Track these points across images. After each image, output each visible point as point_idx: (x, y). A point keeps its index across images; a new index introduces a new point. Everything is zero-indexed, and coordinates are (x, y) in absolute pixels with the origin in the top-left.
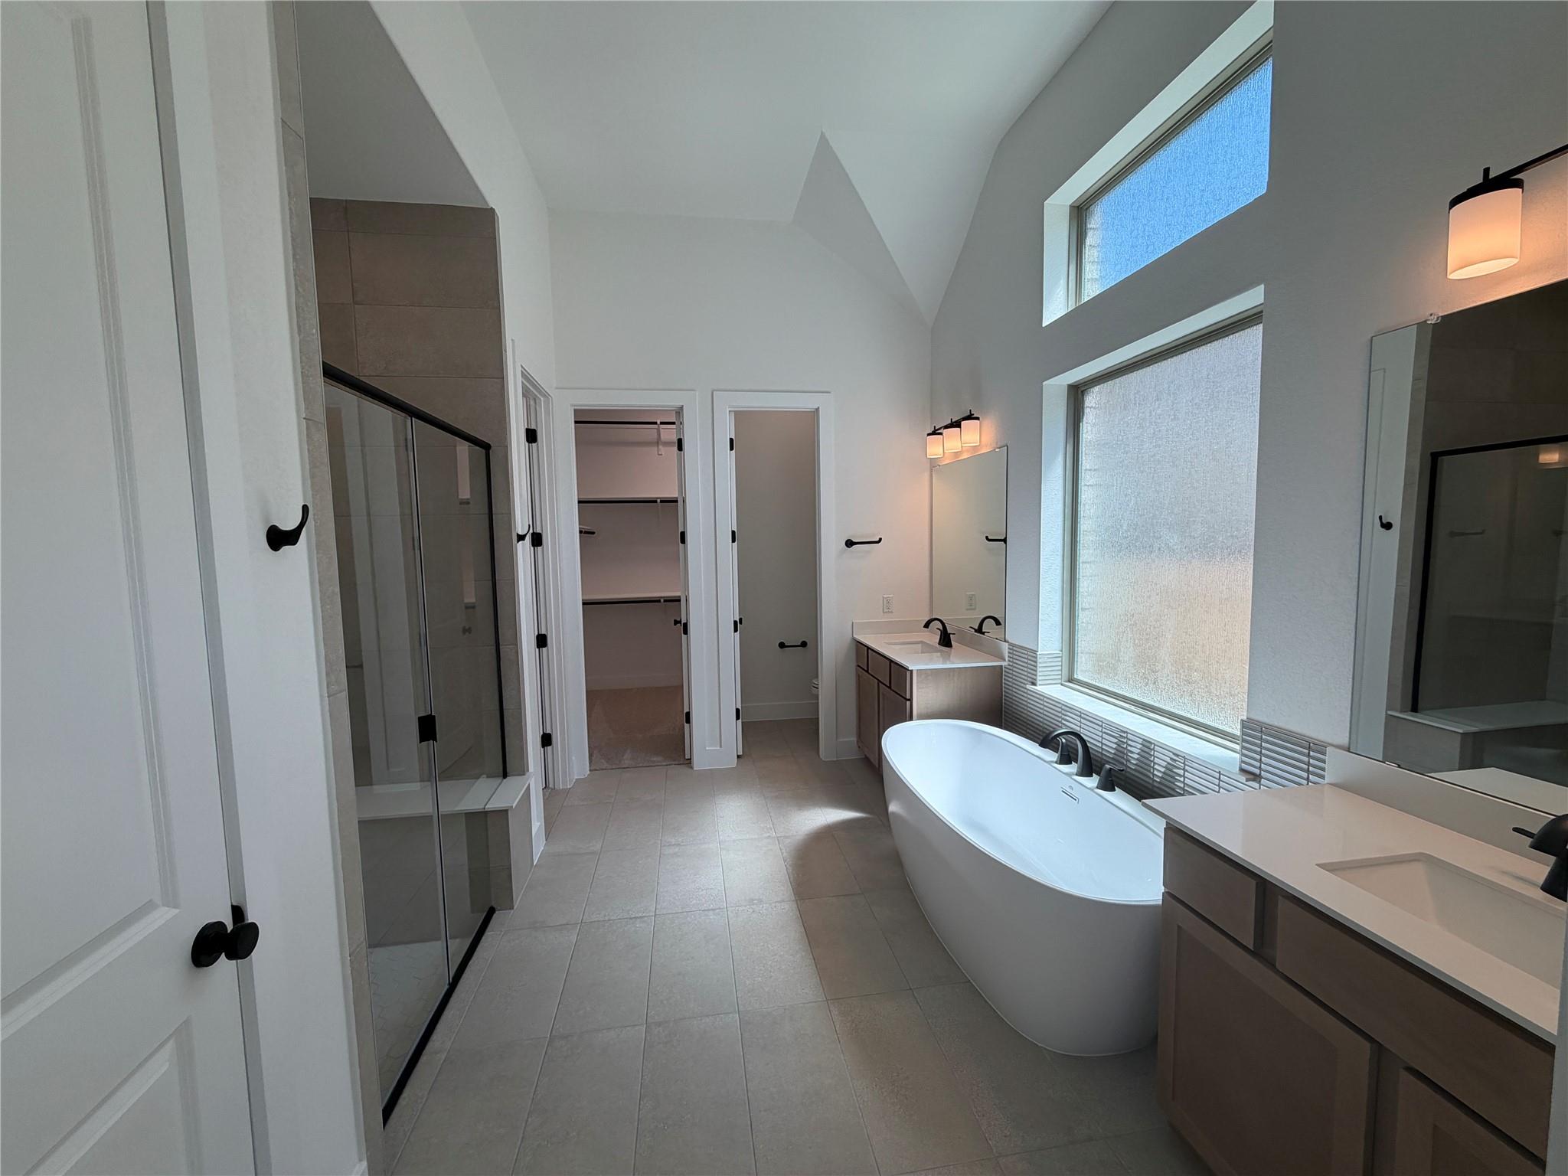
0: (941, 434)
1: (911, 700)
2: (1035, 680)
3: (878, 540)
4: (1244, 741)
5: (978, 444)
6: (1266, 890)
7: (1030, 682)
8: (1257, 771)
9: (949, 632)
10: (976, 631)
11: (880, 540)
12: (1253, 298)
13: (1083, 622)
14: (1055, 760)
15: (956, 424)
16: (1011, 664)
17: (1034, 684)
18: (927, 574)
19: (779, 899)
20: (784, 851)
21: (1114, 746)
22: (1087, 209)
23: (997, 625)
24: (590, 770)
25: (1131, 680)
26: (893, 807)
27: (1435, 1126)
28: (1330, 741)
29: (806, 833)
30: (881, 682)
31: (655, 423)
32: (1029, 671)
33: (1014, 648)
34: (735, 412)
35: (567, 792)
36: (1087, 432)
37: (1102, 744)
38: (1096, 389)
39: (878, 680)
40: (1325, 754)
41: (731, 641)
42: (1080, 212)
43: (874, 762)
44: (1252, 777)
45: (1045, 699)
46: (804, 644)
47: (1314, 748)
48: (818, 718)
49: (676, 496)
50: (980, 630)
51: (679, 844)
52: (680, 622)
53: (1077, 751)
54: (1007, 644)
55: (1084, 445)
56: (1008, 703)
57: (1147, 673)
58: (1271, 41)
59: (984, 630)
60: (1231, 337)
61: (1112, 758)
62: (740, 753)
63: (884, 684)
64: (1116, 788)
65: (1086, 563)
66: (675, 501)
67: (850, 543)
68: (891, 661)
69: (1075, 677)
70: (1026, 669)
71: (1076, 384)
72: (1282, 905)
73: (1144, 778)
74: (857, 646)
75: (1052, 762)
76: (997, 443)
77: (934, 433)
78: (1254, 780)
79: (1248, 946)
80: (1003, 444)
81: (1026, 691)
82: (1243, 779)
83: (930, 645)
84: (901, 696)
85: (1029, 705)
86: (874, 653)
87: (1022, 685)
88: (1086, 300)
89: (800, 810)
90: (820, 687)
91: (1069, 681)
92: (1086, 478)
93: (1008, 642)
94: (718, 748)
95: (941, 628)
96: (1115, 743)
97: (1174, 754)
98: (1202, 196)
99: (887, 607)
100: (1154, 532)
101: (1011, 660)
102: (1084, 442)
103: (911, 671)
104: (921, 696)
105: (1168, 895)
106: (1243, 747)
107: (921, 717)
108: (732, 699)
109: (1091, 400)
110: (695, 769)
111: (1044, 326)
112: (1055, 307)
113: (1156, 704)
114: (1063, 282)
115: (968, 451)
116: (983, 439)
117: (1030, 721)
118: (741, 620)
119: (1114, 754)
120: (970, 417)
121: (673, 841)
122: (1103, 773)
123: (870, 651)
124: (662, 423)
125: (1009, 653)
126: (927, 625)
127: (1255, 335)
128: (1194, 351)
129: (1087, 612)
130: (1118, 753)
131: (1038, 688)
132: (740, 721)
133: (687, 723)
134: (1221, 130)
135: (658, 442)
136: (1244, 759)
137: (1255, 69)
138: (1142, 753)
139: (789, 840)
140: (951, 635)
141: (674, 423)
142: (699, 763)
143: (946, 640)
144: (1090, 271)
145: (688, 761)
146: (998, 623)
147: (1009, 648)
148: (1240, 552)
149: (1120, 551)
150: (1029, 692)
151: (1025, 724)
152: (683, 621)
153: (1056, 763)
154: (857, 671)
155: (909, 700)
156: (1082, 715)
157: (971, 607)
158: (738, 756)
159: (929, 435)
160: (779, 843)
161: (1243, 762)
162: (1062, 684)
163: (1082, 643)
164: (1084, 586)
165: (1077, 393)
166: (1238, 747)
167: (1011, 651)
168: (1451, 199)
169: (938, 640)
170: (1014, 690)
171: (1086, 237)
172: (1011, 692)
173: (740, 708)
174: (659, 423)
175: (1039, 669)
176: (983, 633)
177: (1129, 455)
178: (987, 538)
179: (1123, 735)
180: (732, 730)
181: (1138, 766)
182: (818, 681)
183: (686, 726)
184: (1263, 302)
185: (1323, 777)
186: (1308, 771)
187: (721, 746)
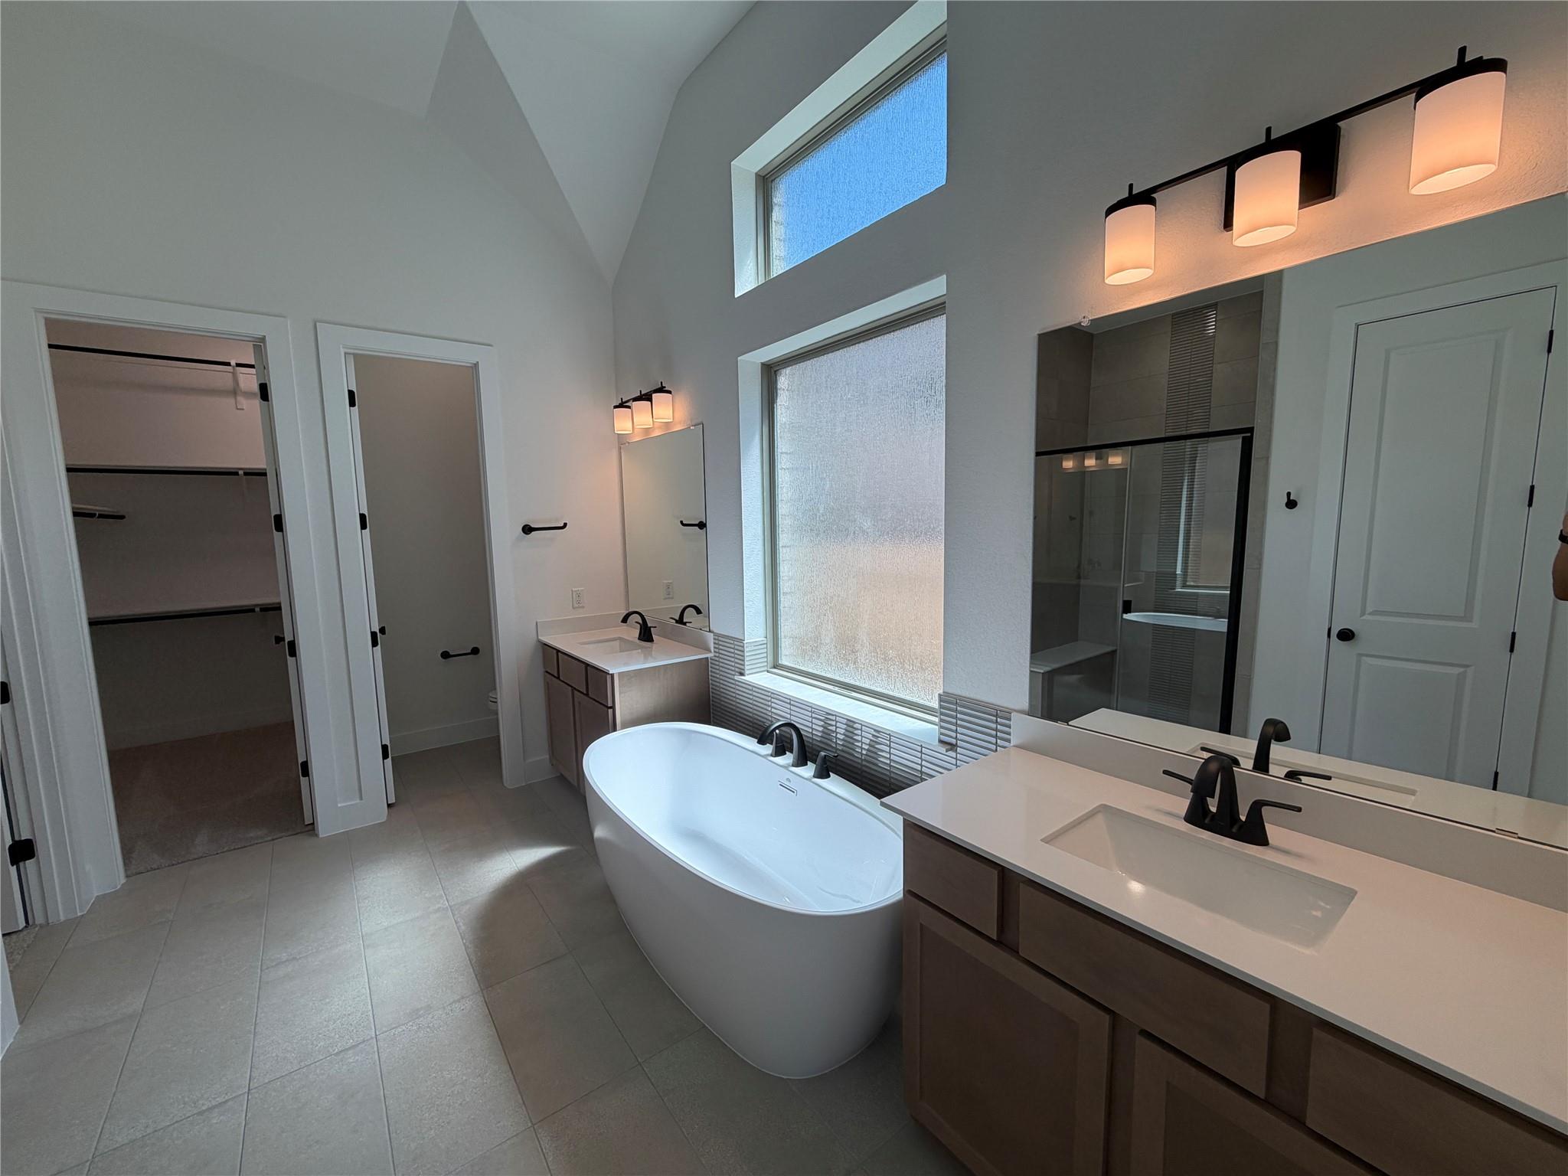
0: (629, 407)
1: (613, 707)
2: (743, 670)
3: (562, 525)
4: (942, 714)
5: (671, 420)
6: (1006, 878)
7: (737, 672)
8: (953, 741)
9: (649, 625)
10: (677, 622)
11: (565, 525)
12: (935, 288)
13: (784, 607)
14: (770, 752)
15: (647, 397)
16: (717, 655)
17: (742, 674)
18: (621, 562)
19: (457, 997)
20: (461, 924)
21: (821, 729)
22: (772, 181)
23: (698, 614)
24: (127, 876)
25: (833, 662)
26: (599, 832)
27: (1168, 1083)
28: (1012, 707)
29: (491, 890)
30: (575, 688)
31: (228, 364)
32: (736, 660)
33: (720, 638)
34: (355, 355)
35: (75, 923)
36: (782, 414)
37: (813, 729)
38: (788, 370)
39: (572, 687)
40: (1010, 720)
41: (368, 662)
42: (766, 182)
43: (572, 781)
44: (949, 747)
45: (754, 689)
46: (475, 651)
47: (1001, 714)
48: (499, 736)
49: (264, 466)
50: (681, 621)
51: (294, 959)
52: (283, 639)
53: (792, 740)
54: (712, 634)
55: (778, 427)
56: (715, 696)
57: (847, 654)
58: (945, 36)
59: (685, 621)
60: (911, 327)
61: (820, 742)
62: (392, 800)
63: (579, 691)
64: (831, 773)
65: (785, 547)
66: (262, 474)
67: (528, 529)
68: (587, 665)
69: (780, 662)
70: (733, 660)
71: (769, 363)
72: (1024, 891)
73: (851, 758)
74: (544, 652)
75: (768, 755)
76: (691, 420)
77: (622, 405)
78: (951, 750)
79: (991, 936)
80: (699, 421)
81: (733, 682)
82: (943, 750)
83: (632, 642)
84: (601, 704)
85: (737, 696)
86: (566, 657)
87: (730, 676)
88: (775, 276)
89: (481, 860)
90: (499, 701)
91: (774, 668)
92: (782, 462)
93: (712, 632)
94: (358, 801)
95: (641, 622)
96: (822, 726)
97: (875, 730)
98: (881, 184)
99: (578, 601)
100: (849, 516)
101: (717, 650)
102: (779, 424)
103: (612, 675)
104: (624, 702)
105: (908, 892)
106: (941, 720)
107: (625, 726)
108: (374, 731)
109: (783, 381)
110: (321, 836)
111: (736, 296)
112: (746, 280)
113: (857, 684)
114: (752, 253)
115: (660, 428)
116: (676, 416)
117: (740, 712)
118: (382, 630)
119: (821, 737)
120: (661, 390)
121: (284, 956)
122: (819, 760)
123: (560, 654)
124: (238, 365)
125: (715, 643)
126: (625, 620)
127: (938, 326)
128: (879, 338)
129: (789, 597)
130: (825, 736)
131: (746, 678)
132: (389, 761)
133: (303, 776)
134: (897, 122)
135: (235, 392)
136: (943, 731)
137: (925, 66)
138: (847, 733)
139: (468, 907)
140: (652, 629)
141: (252, 366)
142: (326, 827)
143: (646, 635)
144: (778, 249)
145: (310, 827)
146: (699, 611)
147: (714, 639)
148: (926, 534)
149: (817, 535)
150: (737, 683)
151: (735, 717)
152: (288, 638)
153: (772, 755)
154: (545, 676)
155: (611, 708)
156: (790, 701)
157: (669, 595)
158: (389, 806)
159: (616, 407)
160: (454, 915)
161: (942, 734)
162: (768, 672)
163: (786, 628)
164: (784, 570)
165: (770, 371)
166: (936, 720)
167: (717, 642)
168: (1107, 207)
169: (637, 635)
170: (722, 681)
171: (772, 211)
172: (718, 684)
173: (388, 744)
174: (233, 363)
175: (747, 659)
176: (685, 624)
177: (823, 438)
178: (681, 522)
179: (828, 716)
180: (377, 775)
181: (845, 746)
182: (496, 694)
183: (303, 780)
184: (945, 293)
185: (1009, 741)
186: (996, 737)
187: (361, 799)
